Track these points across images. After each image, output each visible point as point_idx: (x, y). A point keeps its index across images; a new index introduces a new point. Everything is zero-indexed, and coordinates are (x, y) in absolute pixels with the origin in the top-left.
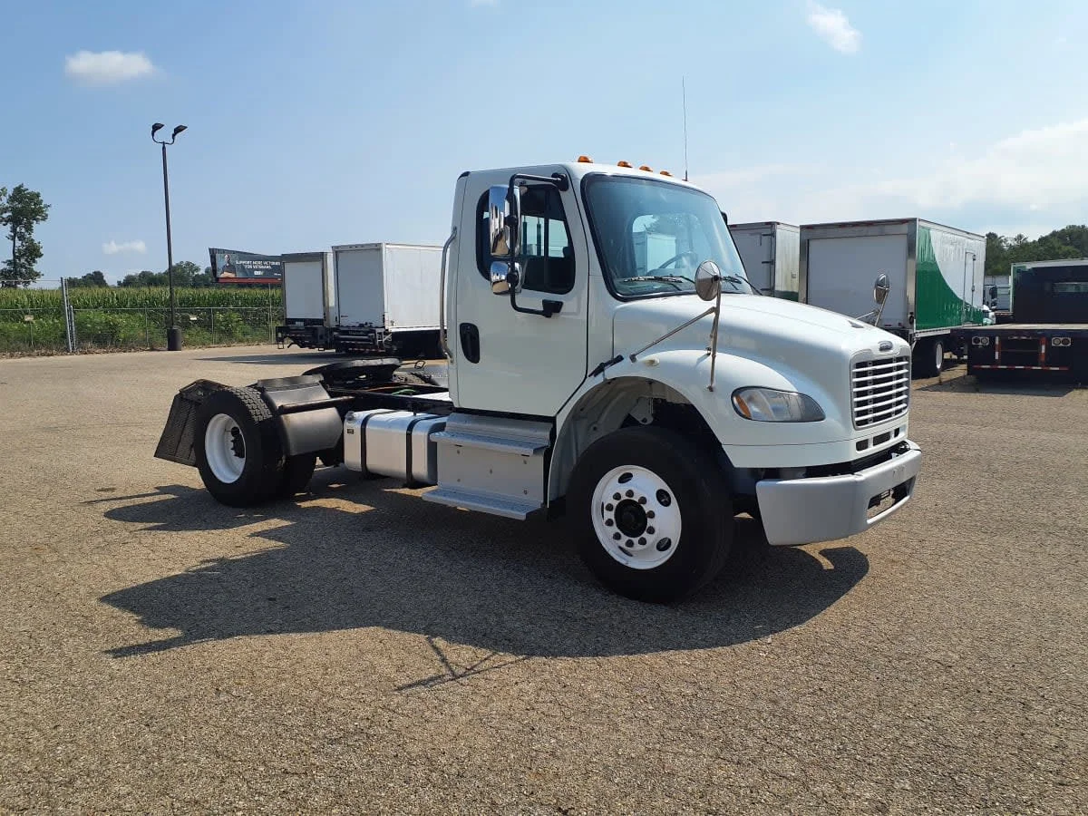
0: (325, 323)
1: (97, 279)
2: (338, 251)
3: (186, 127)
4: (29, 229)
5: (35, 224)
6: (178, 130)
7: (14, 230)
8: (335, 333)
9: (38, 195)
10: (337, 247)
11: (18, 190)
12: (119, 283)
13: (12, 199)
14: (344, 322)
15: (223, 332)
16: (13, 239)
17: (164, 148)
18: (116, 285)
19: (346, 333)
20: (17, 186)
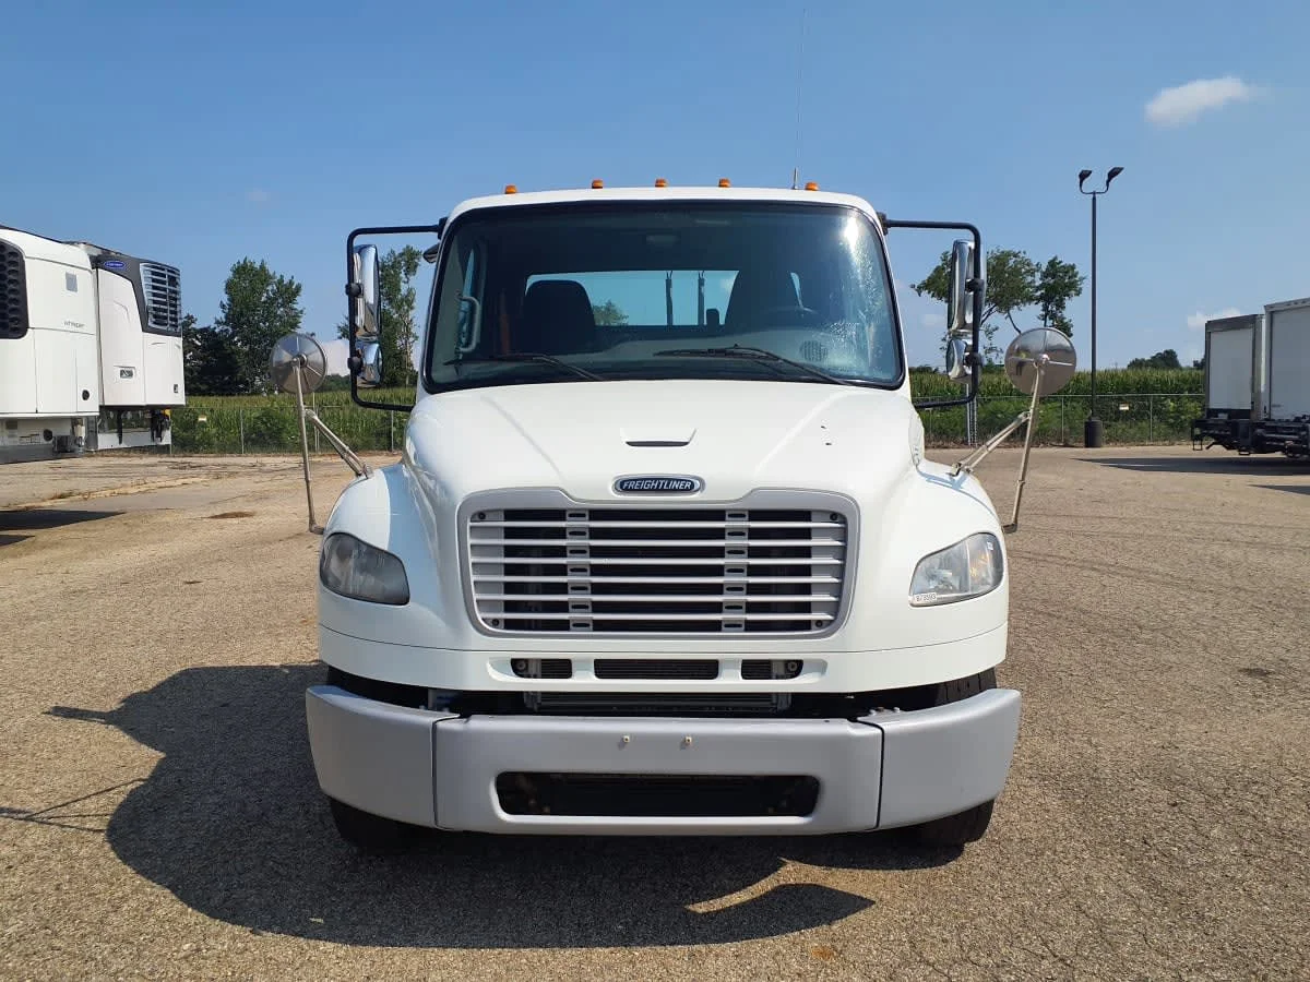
0: (1253, 415)
1: (1168, 359)
2: (1272, 312)
3: (1121, 169)
4: (1061, 306)
5: (1067, 302)
6: (1113, 174)
7: (1045, 308)
8: (1259, 431)
9: (1073, 267)
10: (1271, 306)
11: (1052, 263)
12: (1196, 363)
13: (1045, 275)
14: (1277, 414)
15: (1171, 425)
16: (1045, 319)
17: (1094, 199)
18: (1192, 365)
19: (1274, 429)
20: (1051, 259)
